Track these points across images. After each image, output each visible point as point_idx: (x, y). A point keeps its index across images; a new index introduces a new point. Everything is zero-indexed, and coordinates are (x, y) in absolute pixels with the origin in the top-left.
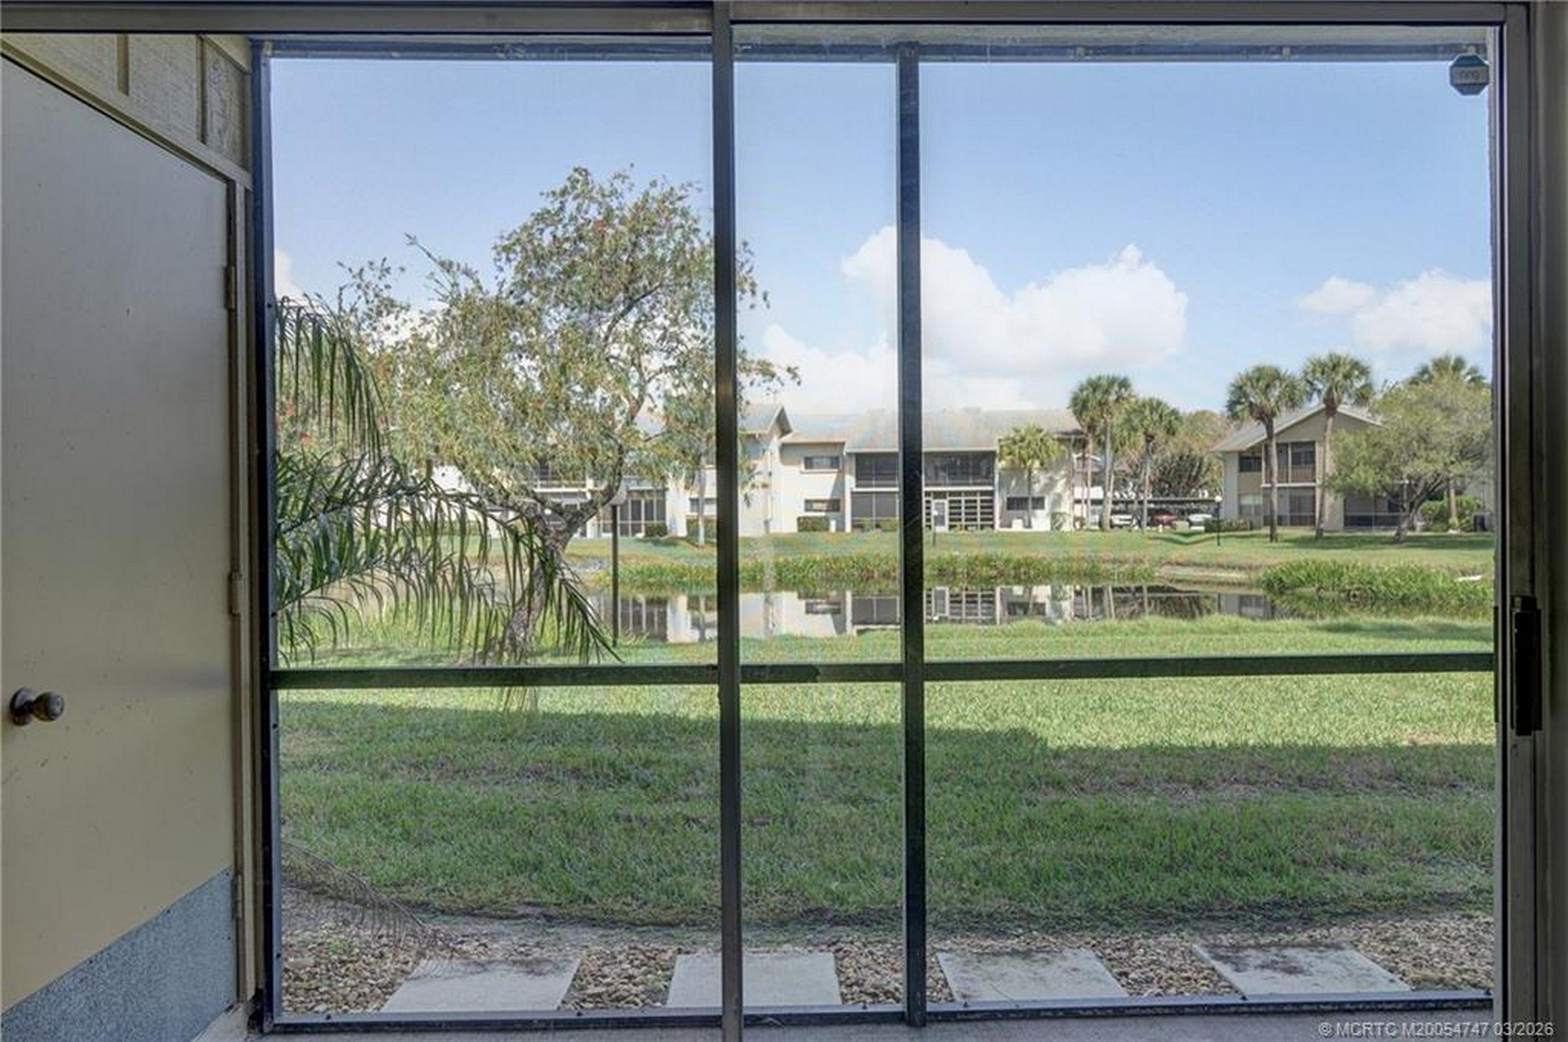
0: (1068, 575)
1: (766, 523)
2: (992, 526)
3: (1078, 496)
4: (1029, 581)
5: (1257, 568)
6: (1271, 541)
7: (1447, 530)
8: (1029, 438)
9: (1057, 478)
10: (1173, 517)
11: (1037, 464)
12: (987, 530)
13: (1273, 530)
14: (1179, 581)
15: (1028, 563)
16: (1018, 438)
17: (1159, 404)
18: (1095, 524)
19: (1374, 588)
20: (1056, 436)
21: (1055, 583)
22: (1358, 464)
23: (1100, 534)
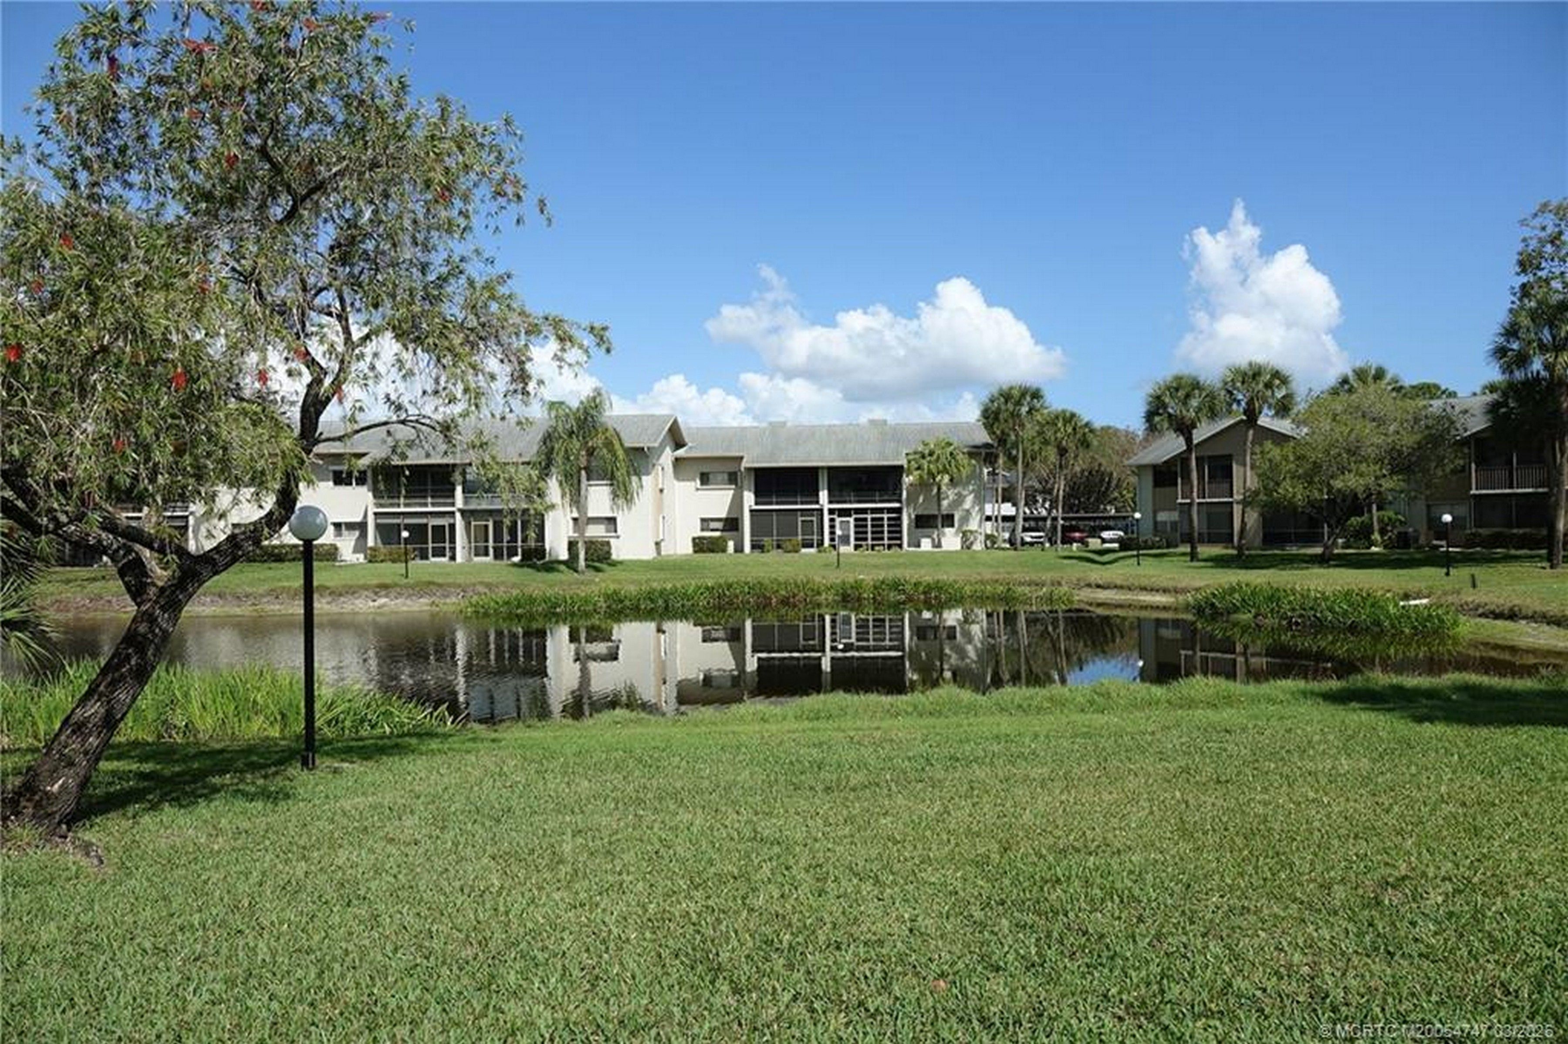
0: (980, 599)
1: (657, 544)
2: (900, 546)
3: (988, 512)
4: (939, 607)
5: (1185, 591)
6: (1192, 560)
7: (1369, 548)
8: (938, 452)
9: (965, 493)
10: (1085, 535)
11: (946, 478)
12: (894, 550)
13: (1193, 548)
14: (1099, 605)
15: (938, 587)
16: (927, 452)
17: (1073, 415)
18: (1004, 541)
19: (1318, 615)
20: (965, 450)
21: (967, 606)
22: (1284, 478)
23: (1012, 553)
